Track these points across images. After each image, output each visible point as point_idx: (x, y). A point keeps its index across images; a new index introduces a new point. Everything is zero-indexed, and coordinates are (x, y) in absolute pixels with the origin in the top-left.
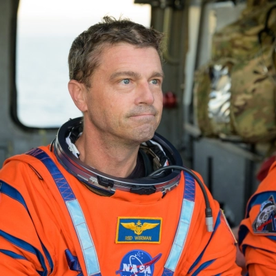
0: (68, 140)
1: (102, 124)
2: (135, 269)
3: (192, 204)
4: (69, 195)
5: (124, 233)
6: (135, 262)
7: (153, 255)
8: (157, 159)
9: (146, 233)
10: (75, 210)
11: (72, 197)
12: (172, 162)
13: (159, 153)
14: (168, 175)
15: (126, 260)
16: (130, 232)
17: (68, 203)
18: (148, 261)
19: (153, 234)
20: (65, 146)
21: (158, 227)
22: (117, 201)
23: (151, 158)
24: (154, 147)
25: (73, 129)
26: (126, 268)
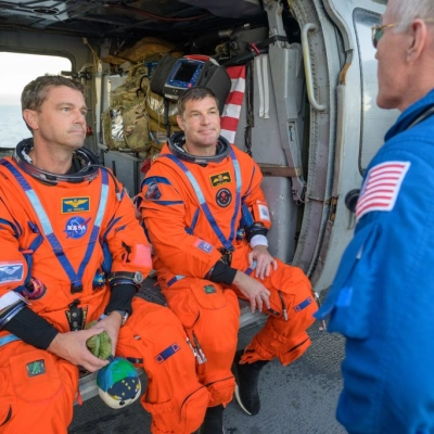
0: (23, 153)
1: (50, 136)
2: (75, 228)
3: (107, 187)
4: (27, 187)
5: (66, 207)
6: (75, 224)
7: (86, 219)
8: (83, 162)
9: (80, 206)
10: (32, 196)
11: (30, 188)
12: (93, 163)
13: (84, 158)
14: (91, 170)
15: (69, 224)
16: (70, 207)
17: (27, 192)
18: (82, 222)
19: (85, 206)
20: (22, 157)
21: (87, 203)
22: (59, 189)
23: (80, 161)
24: (81, 155)
25: (26, 145)
26: (70, 228)
